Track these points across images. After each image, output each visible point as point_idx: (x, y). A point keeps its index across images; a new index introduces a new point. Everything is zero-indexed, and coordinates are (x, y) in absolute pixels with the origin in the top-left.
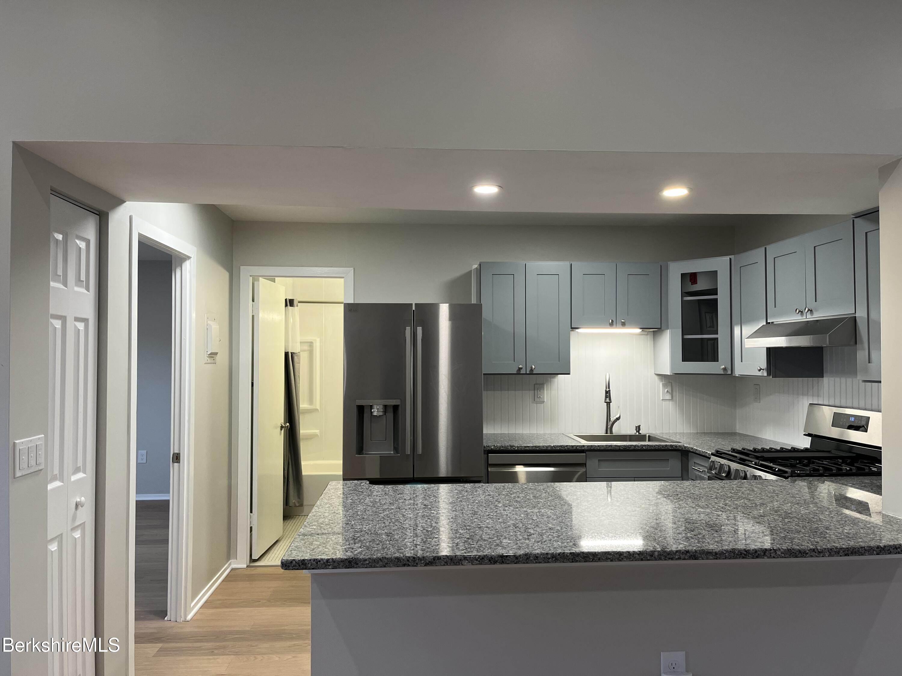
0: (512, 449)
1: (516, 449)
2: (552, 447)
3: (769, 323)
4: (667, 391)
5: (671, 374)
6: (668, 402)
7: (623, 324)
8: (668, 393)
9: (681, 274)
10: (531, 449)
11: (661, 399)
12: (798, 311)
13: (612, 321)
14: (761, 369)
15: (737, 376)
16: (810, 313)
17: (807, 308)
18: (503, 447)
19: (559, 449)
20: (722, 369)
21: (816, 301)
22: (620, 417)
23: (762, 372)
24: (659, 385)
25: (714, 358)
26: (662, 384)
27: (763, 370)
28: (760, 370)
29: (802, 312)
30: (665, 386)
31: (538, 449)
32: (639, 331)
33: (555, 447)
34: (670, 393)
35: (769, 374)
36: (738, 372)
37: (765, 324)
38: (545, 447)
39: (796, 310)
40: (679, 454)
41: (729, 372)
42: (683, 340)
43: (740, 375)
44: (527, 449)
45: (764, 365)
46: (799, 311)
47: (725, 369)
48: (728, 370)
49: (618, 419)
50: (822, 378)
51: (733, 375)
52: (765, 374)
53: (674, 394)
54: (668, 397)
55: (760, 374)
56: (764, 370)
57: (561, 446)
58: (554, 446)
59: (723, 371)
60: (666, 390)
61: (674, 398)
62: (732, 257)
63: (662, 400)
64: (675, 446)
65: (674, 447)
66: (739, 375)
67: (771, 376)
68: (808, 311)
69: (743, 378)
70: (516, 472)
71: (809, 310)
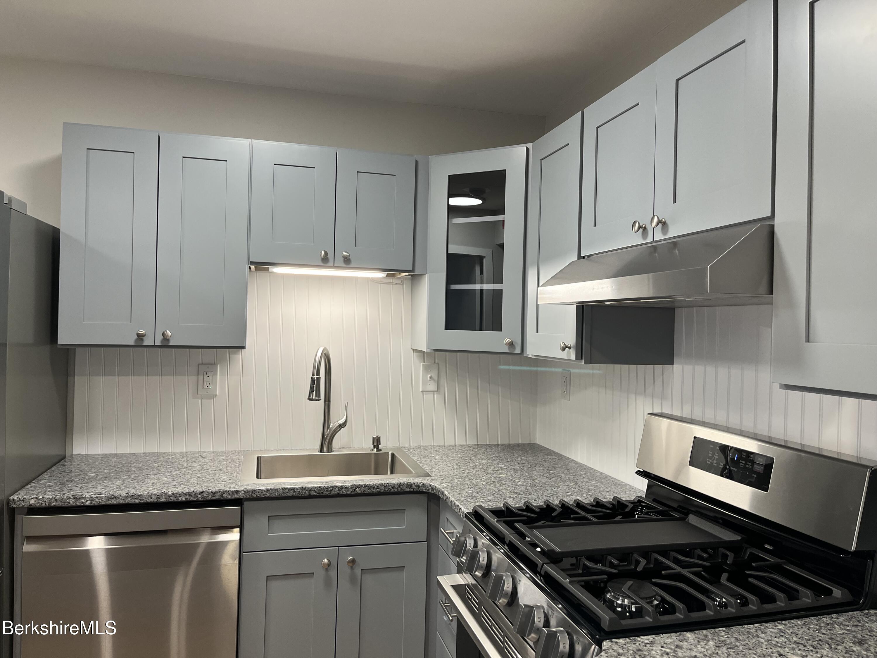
0: (78, 504)
1: (88, 503)
2: (170, 496)
3: (584, 257)
4: (431, 377)
5: (429, 351)
6: (430, 396)
7: (347, 262)
8: (432, 381)
9: (449, 176)
10: (121, 502)
11: (421, 390)
12: (637, 225)
13: (326, 253)
14: (566, 347)
15: (530, 356)
16: (663, 229)
17: (656, 217)
18: (56, 500)
19: (184, 499)
20: (506, 344)
21: (675, 201)
22: (346, 422)
23: (568, 352)
24: (420, 367)
25: (497, 326)
26: (423, 365)
27: (570, 348)
28: (563, 349)
29: (645, 228)
30: (427, 369)
31: (137, 501)
32: (381, 275)
33: (176, 497)
34: (434, 380)
35: (579, 356)
36: (530, 352)
37: (576, 259)
38: (153, 496)
39: (634, 223)
40: (424, 499)
41: (518, 350)
42: (448, 292)
43: (535, 356)
44: (114, 502)
45: (571, 339)
46: (640, 227)
47: (511, 345)
48: (516, 346)
49: (343, 425)
50: (671, 366)
51: (525, 356)
52: (573, 357)
53: (442, 381)
54: (432, 386)
55: (563, 355)
56: (572, 349)
57: (189, 494)
58: (173, 494)
59: (509, 348)
60: (429, 376)
61: (442, 389)
62: (530, 145)
63: (422, 392)
64: (416, 486)
65: (414, 487)
66: (532, 355)
67: (583, 361)
68: (657, 225)
69: (538, 361)
70: (87, 551)
71: (659, 222)
